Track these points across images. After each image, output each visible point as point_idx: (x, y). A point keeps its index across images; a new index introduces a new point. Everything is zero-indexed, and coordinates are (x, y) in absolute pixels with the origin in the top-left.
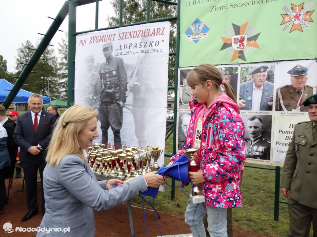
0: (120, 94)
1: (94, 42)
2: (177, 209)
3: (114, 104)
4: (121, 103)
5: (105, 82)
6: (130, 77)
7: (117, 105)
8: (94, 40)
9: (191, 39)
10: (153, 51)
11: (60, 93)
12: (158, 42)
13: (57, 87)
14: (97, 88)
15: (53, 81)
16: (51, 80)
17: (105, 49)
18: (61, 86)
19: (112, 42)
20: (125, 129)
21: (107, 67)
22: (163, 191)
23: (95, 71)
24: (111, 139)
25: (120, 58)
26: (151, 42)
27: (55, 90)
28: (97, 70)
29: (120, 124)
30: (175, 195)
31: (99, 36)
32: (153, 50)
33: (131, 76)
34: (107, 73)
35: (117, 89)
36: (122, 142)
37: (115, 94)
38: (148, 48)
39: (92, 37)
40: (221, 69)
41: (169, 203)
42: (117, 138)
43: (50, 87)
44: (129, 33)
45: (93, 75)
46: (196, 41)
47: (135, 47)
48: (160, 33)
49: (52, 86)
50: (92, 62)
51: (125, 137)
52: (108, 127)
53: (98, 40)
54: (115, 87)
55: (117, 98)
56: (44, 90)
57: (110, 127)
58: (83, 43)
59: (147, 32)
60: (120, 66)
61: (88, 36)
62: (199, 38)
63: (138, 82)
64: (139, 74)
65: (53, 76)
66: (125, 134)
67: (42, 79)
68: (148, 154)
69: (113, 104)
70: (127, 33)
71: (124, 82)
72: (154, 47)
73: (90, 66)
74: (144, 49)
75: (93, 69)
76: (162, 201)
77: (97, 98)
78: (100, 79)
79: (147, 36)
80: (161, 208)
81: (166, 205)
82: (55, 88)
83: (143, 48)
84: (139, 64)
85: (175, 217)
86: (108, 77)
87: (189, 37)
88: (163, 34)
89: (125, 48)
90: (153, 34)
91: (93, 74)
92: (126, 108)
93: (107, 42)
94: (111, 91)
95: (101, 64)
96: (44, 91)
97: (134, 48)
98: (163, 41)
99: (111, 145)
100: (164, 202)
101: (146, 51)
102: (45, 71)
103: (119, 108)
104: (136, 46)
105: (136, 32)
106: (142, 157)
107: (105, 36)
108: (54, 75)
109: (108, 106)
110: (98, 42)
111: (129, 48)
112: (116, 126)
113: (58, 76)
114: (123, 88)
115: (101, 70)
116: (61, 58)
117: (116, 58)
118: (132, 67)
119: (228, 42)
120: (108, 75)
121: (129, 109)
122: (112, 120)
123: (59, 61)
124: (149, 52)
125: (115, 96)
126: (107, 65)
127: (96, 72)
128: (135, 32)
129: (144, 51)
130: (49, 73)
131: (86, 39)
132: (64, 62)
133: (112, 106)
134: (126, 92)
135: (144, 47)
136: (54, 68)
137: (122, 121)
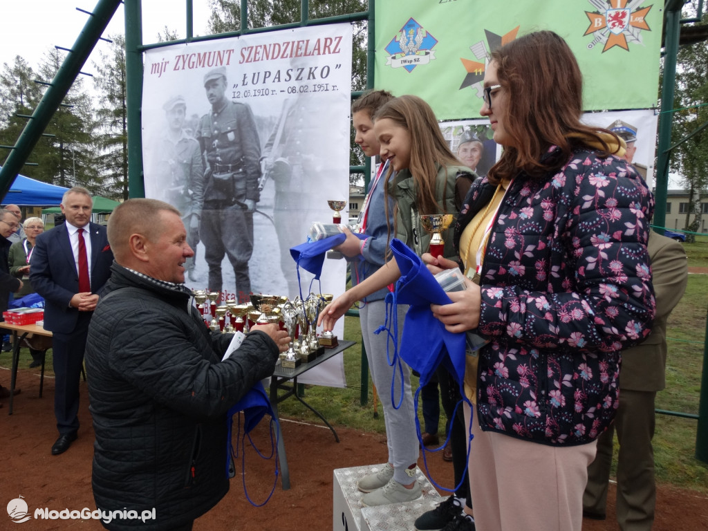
0: (247, 183)
1: (183, 68)
2: (373, 422)
3: (234, 206)
4: (249, 203)
5: (210, 158)
6: (266, 147)
7: (240, 207)
8: (184, 62)
9: (397, 63)
10: (317, 89)
11: (100, 181)
12: (326, 69)
13: (95, 166)
14: (194, 171)
15: (84, 154)
16: (79, 151)
17: (210, 84)
18: (102, 163)
19: (224, 68)
20: (258, 260)
21: (216, 123)
22: (343, 387)
23: (188, 132)
24: (230, 282)
25: (243, 103)
26: (311, 69)
27: (90, 174)
28: (194, 130)
29: (247, 247)
30: (369, 395)
31: (195, 55)
32: (316, 87)
33: (270, 145)
34: (216, 137)
35: (238, 173)
36: (252, 288)
37: (234, 183)
38: (305, 82)
39: (180, 56)
40: (463, 128)
41: (356, 411)
42: (241, 280)
43: (78, 167)
44: (263, 47)
45: (185, 141)
46: (410, 68)
47: (277, 80)
48: (332, 48)
49: (81, 163)
50: (180, 112)
51: (259, 277)
52: (222, 257)
53: (193, 63)
54: (235, 168)
55: (241, 192)
56: (63, 174)
57: (226, 255)
58: (158, 68)
59: (303, 45)
60: (245, 122)
61: (170, 54)
62: (415, 60)
63: (285, 157)
64: (287, 139)
65: (81, 142)
66: (260, 271)
67: (56, 149)
68: (311, 309)
69: (232, 205)
70: (259, 48)
71: (254, 156)
72: (318, 80)
73: (177, 121)
74: (297, 84)
75: (184, 127)
76: (343, 407)
77: (194, 193)
78: (199, 150)
79: (303, 54)
80: (340, 422)
81: (350, 415)
82: (89, 168)
83: (293, 83)
84: (288, 117)
85: (370, 437)
86: (219, 146)
87: (394, 58)
88: (339, 52)
89: (255, 82)
90: (316, 52)
91: (184, 139)
92: (262, 213)
93: (214, 67)
94: (225, 176)
95: (200, 116)
96: (63, 177)
97: (274, 82)
98: (338, 66)
99: (229, 294)
100: (345, 409)
101: (302, 89)
102: (64, 129)
103: (246, 214)
104: (279, 78)
105: (279, 45)
106: (300, 316)
107: (210, 53)
108: (86, 138)
109: (220, 211)
110: (193, 67)
111: (264, 82)
112: (240, 254)
113: (95, 139)
114: (252, 171)
115: (203, 131)
116: (99, 99)
117: (235, 103)
118: (271, 124)
119: (476, 71)
120: (217, 141)
121: (268, 217)
122: (230, 240)
123: (96, 105)
124: (309, 90)
125: (234, 187)
126: (215, 119)
127: (191, 134)
128: (277, 47)
129: (297, 89)
130: (74, 134)
131: (166, 60)
132: (109, 108)
133: (229, 210)
134: (259, 179)
135: (297, 79)
136: (85, 122)
137: (253, 242)
